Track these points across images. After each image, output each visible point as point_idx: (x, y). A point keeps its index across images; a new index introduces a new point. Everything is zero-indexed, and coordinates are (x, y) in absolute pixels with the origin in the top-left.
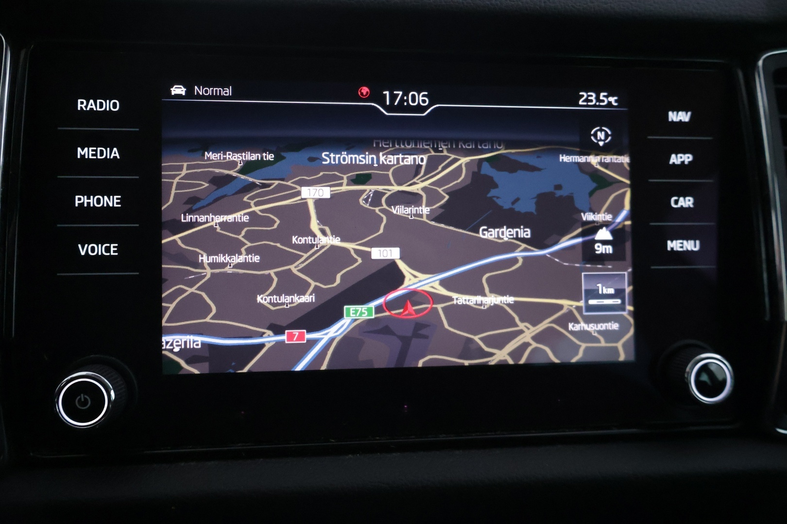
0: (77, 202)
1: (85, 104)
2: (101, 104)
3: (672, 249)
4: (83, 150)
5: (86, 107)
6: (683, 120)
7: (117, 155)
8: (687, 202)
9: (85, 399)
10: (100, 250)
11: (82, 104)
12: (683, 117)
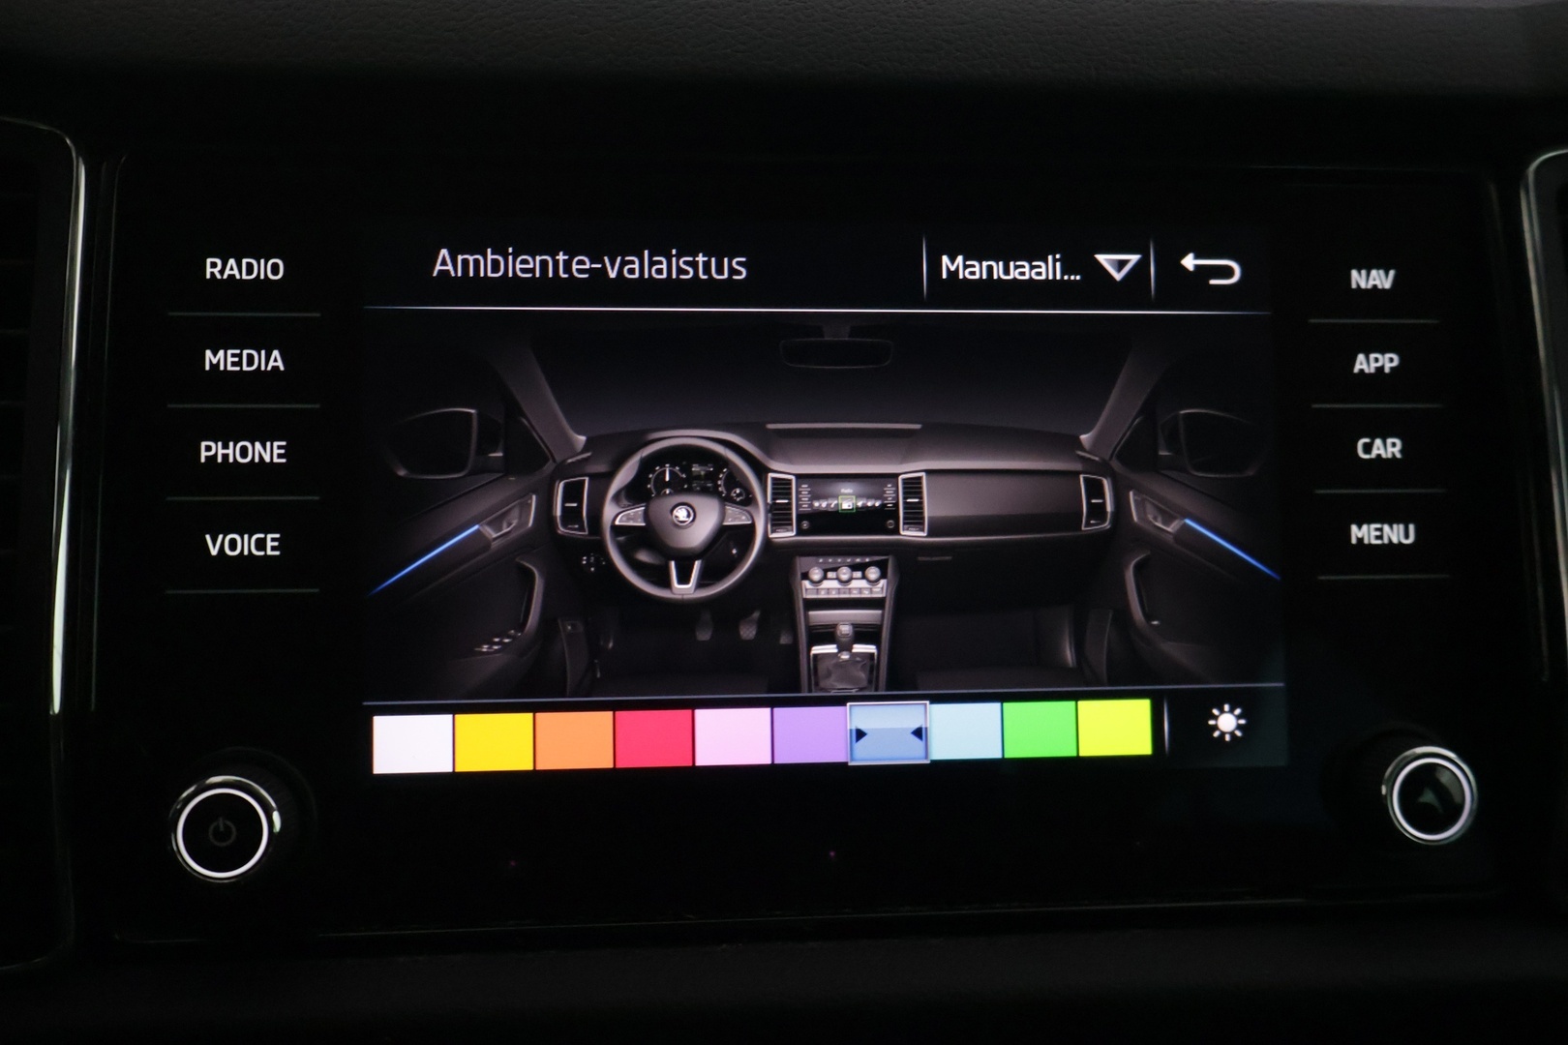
0: (204, 454)
1: (219, 267)
2: (250, 267)
3: (1360, 540)
4: (215, 354)
5: (222, 272)
6: (1380, 287)
7: (280, 364)
8: (1388, 448)
9: (227, 827)
10: (246, 544)
11: (213, 267)
12: (1381, 279)
